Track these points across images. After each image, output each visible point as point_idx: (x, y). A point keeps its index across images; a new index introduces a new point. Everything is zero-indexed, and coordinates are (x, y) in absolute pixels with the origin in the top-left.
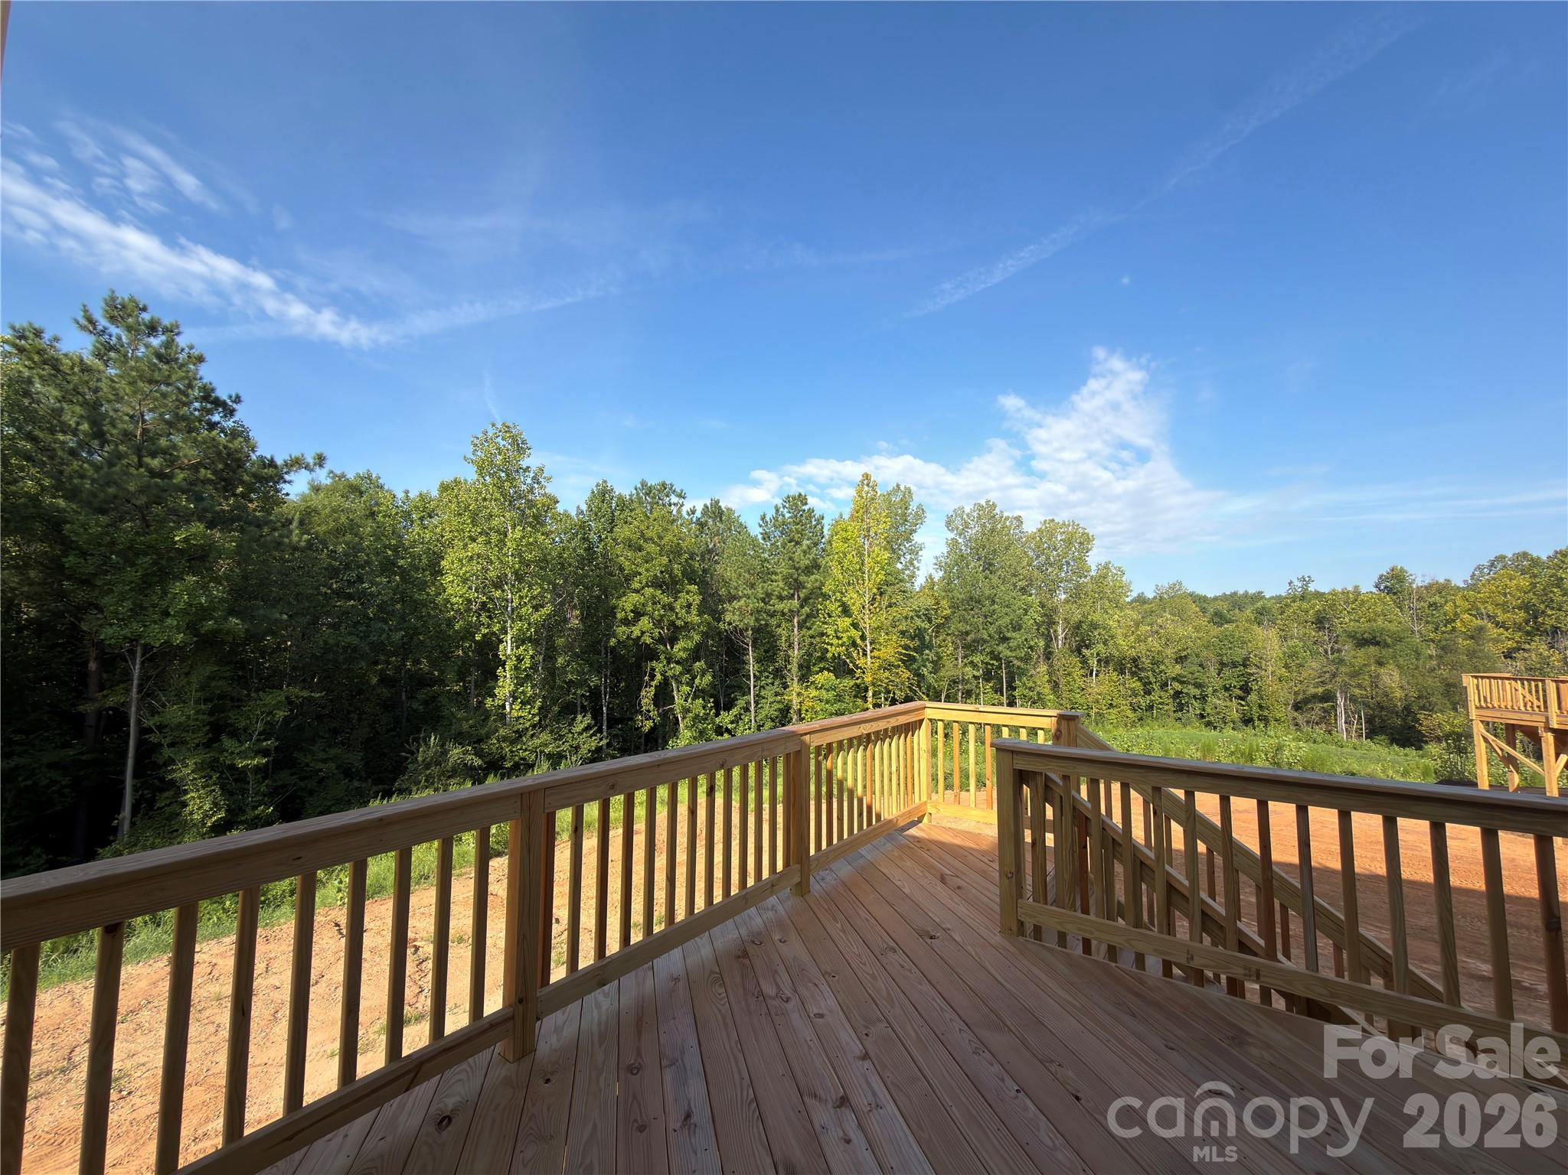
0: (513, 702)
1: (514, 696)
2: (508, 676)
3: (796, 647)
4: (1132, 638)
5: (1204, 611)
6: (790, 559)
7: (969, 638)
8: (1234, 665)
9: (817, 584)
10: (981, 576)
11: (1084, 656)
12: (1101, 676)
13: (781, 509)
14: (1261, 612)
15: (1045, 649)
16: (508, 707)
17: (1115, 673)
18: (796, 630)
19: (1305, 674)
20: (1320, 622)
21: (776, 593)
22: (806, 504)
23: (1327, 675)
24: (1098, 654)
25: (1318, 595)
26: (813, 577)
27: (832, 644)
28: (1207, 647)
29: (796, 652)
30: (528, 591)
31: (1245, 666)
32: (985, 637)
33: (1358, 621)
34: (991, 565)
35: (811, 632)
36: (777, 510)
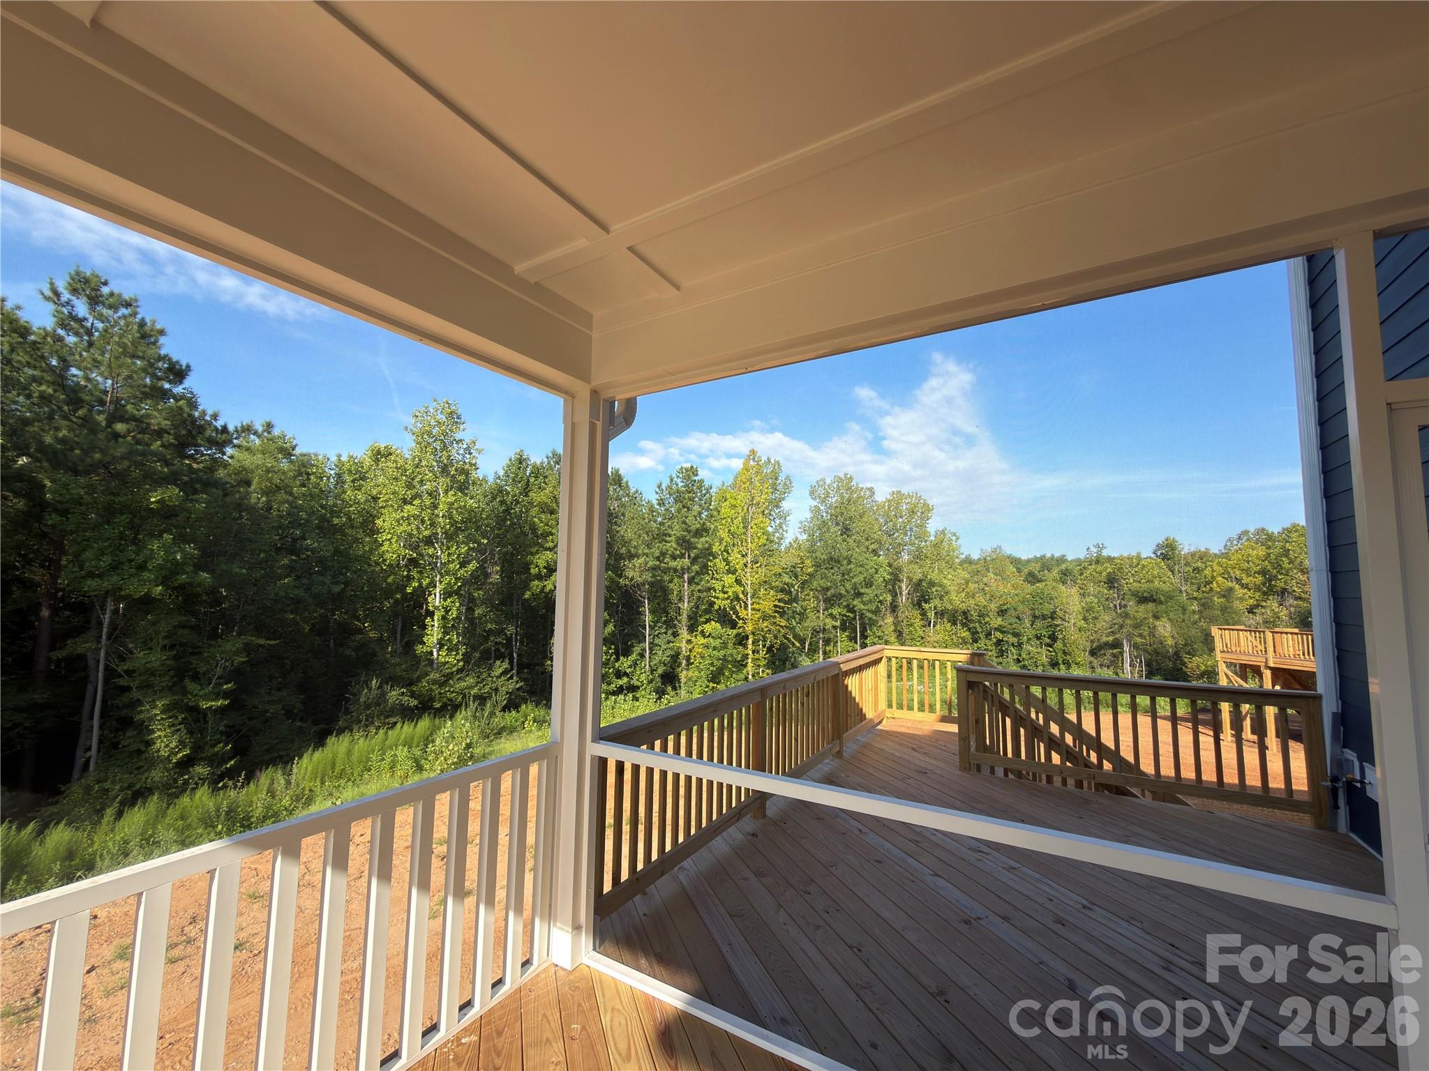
0: (440, 648)
1: (441, 644)
2: (436, 625)
3: (686, 600)
4: (963, 595)
5: (1019, 571)
6: (684, 522)
7: (829, 593)
8: (1044, 617)
9: (707, 545)
10: (840, 539)
11: (923, 609)
12: (938, 627)
13: (675, 479)
14: (1065, 573)
15: (891, 604)
16: (435, 654)
17: (949, 624)
18: (686, 584)
19: (1099, 626)
20: (1111, 582)
21: (670, 552)
22: (697, 475)
23: (1116, 627)
24: (935, 608)
25: (1110, 559)
26: (703, 539)
27: (718, 598)
28: (1023, 602)
29: (686, 604)
30: (456, 549)
31: (1053, 618)
32: (843, 592)
33: (1140, 582)
34: (847, 529)
35: (699, 587)
36: (672, 480)
